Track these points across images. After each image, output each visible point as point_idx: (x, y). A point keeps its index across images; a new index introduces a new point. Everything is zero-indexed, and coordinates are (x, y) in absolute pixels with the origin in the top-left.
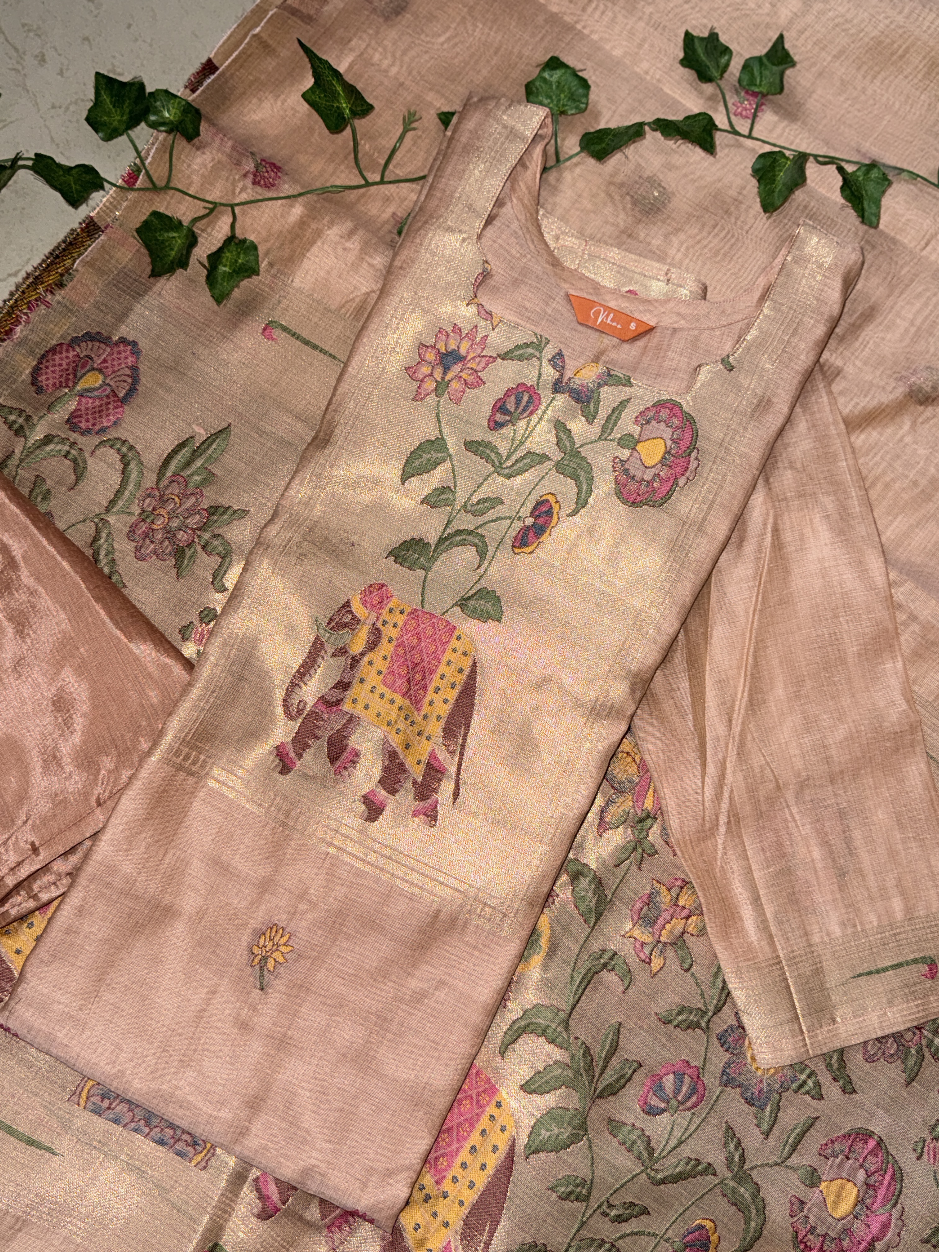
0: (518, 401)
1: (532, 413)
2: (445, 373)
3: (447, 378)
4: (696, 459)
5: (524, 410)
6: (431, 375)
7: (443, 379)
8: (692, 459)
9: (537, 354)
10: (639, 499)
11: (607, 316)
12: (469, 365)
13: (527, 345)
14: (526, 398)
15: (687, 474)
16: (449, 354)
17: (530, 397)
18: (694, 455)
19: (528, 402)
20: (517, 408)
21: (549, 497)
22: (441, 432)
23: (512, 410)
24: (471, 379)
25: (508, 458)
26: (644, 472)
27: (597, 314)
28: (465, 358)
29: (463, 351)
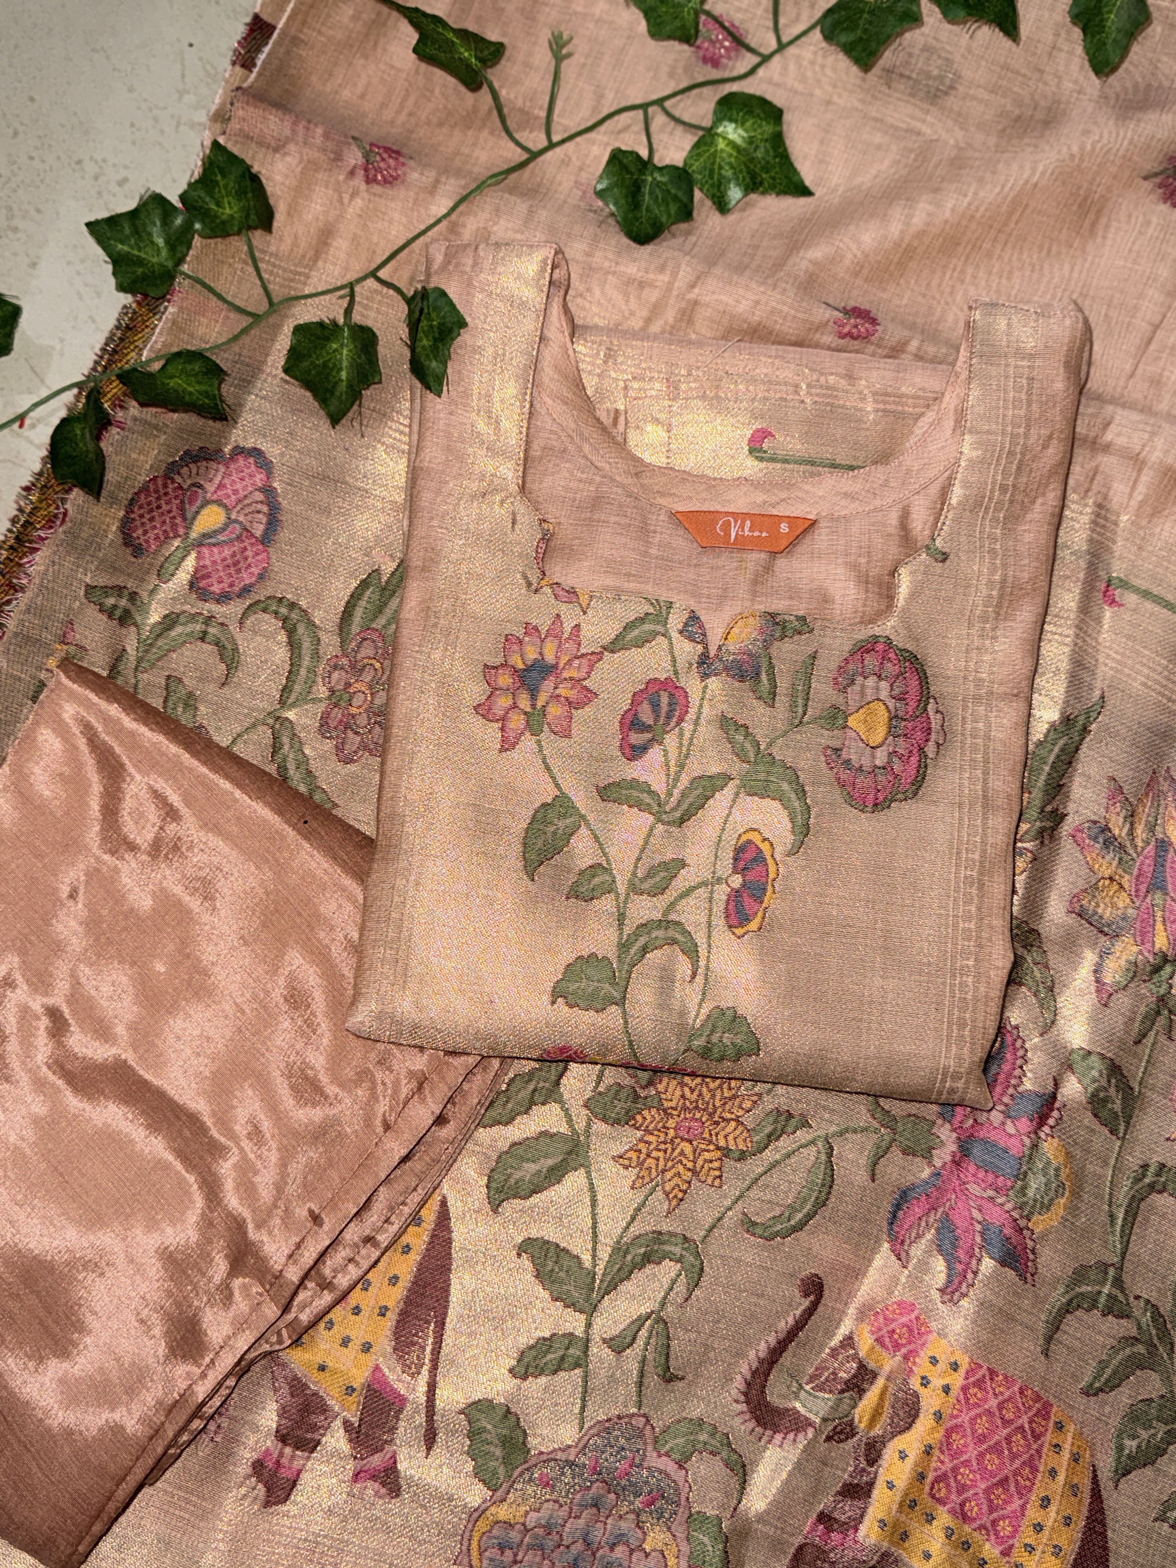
0: (655, 706)
1: (681, 720)
2: (534, 697)
3: (539, 704)
4: (937, 712)
5: (669, 717)
6: (515, 706)
7: (533, 706)
8: (931, 713)
9: (659, 628)
10: (881, 796)
11: (742, 526)
12: (566, 674)
13: (642, 620)
14: (665, 699)
15: (933, 736)
16: (529, 669)
17: (671, 695)
18: (931, 707)
19: (670, 704)
20: (657, 717)
21: (751, 836)
22: (557, 786)
23: (651, 722)
24: (572, 694)
25: (670, 794)
27: (727, 526)
28: (555, 666)
29: (550, 658)
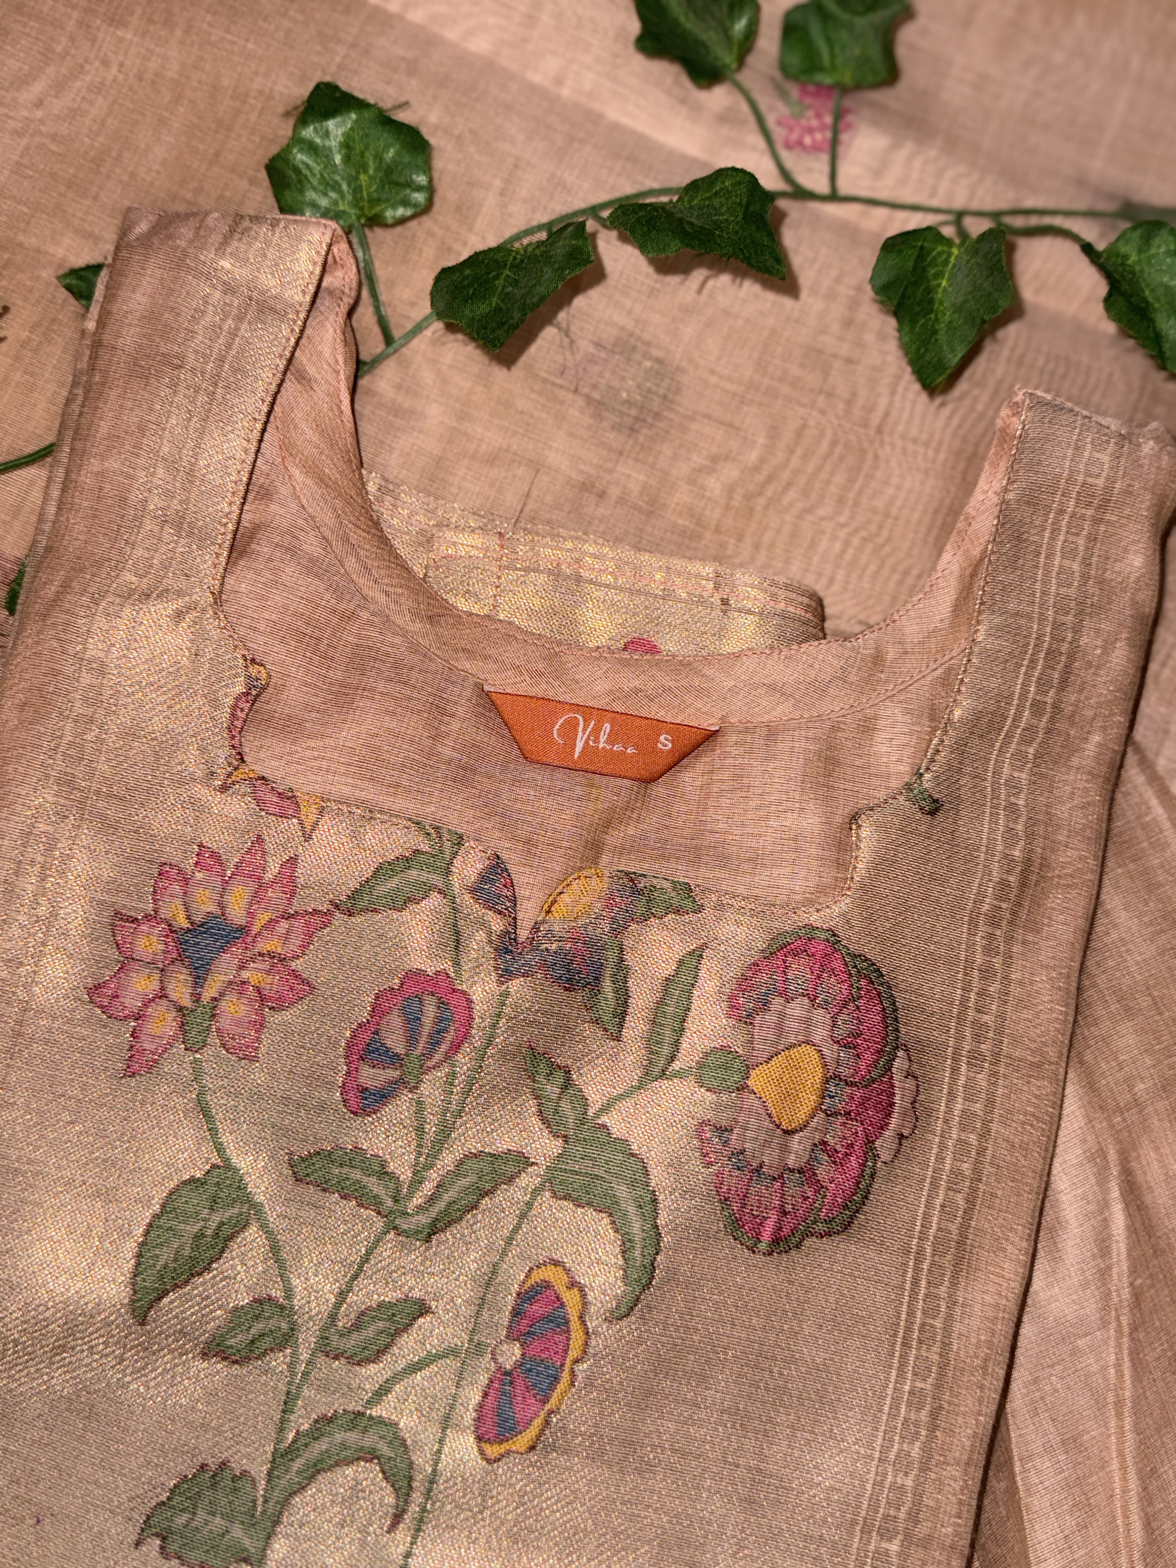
0: (412, 1022)
1: (456, 1047)
2: (198, 981)
3: (209, 993)
4: (909, 1074)
5: (434, 1043)
6: (162, 995)
7: (197, 998)
8: (897, 1076)
9: (436, 879)
10: (788, 1224)
11: (596, 731)
12: (264, 945)
13: (407, 861)
14: (430, 1010)
15: (894, 1121)
16: (197, 929)
17: (442, 1004)
18: (900, 1064)
19: (439, 1020)
20: (412, 1039)
21: (549, 1274)
22: (220, 1149)
23: (400, 1049)
24: (272, 983)
25: (417, 1181)
26: (785, 1148)
27: (570, 729)
28: (243, 930)
29: (237, 913)
